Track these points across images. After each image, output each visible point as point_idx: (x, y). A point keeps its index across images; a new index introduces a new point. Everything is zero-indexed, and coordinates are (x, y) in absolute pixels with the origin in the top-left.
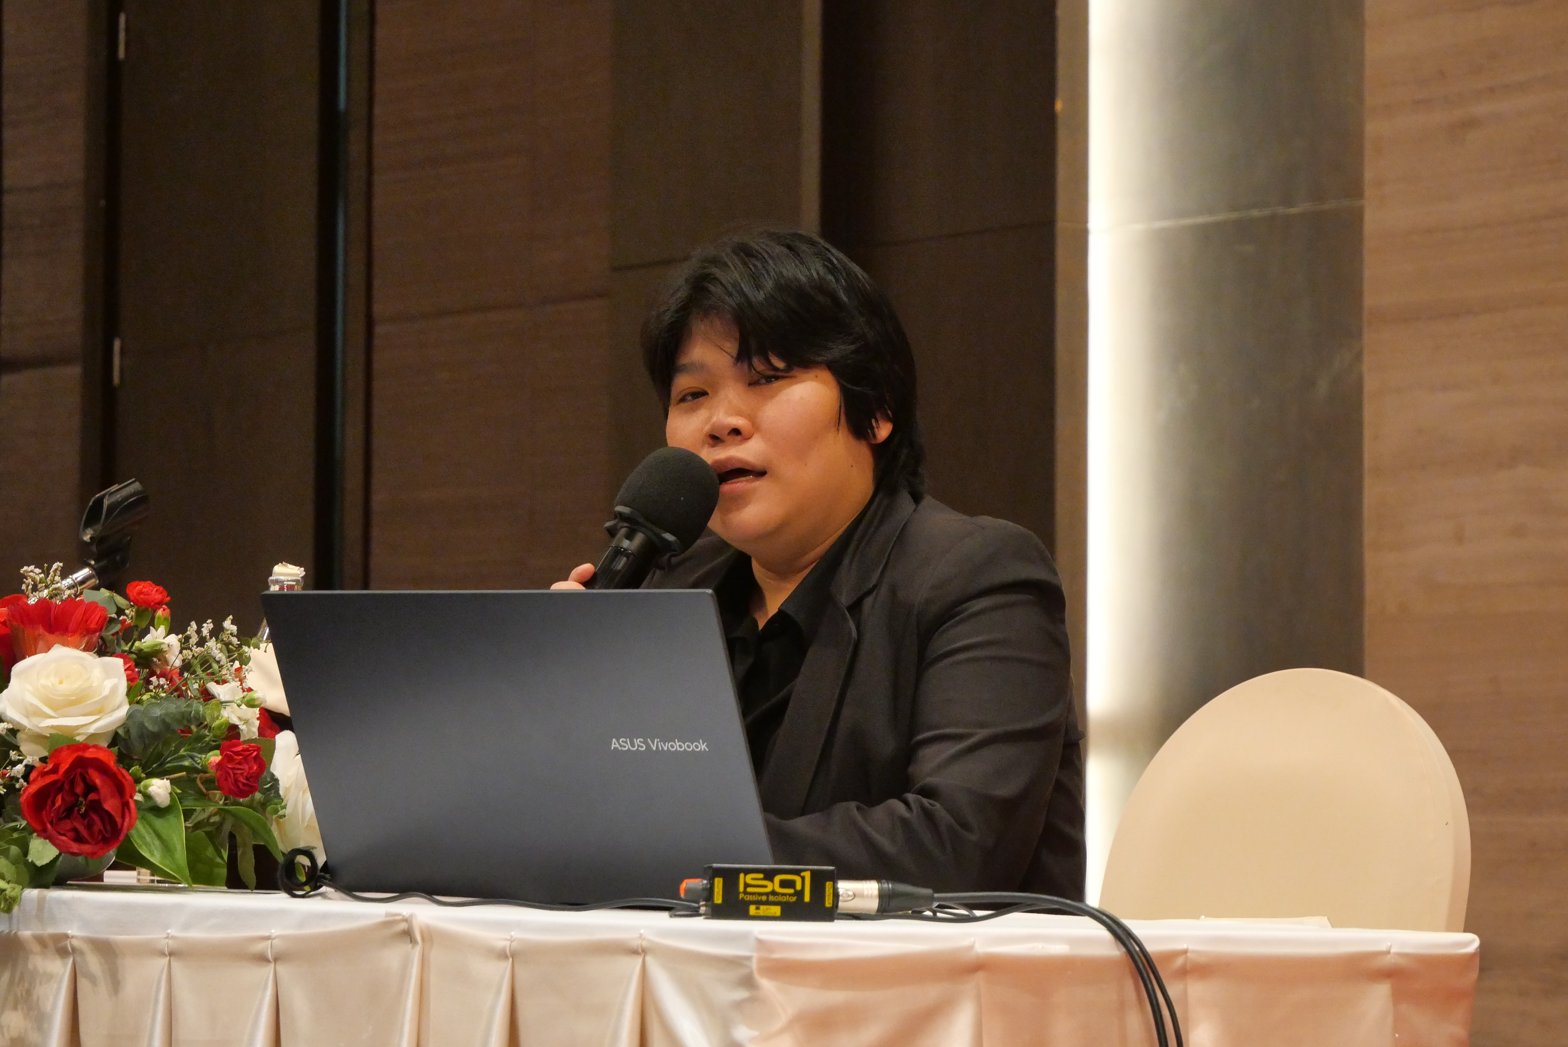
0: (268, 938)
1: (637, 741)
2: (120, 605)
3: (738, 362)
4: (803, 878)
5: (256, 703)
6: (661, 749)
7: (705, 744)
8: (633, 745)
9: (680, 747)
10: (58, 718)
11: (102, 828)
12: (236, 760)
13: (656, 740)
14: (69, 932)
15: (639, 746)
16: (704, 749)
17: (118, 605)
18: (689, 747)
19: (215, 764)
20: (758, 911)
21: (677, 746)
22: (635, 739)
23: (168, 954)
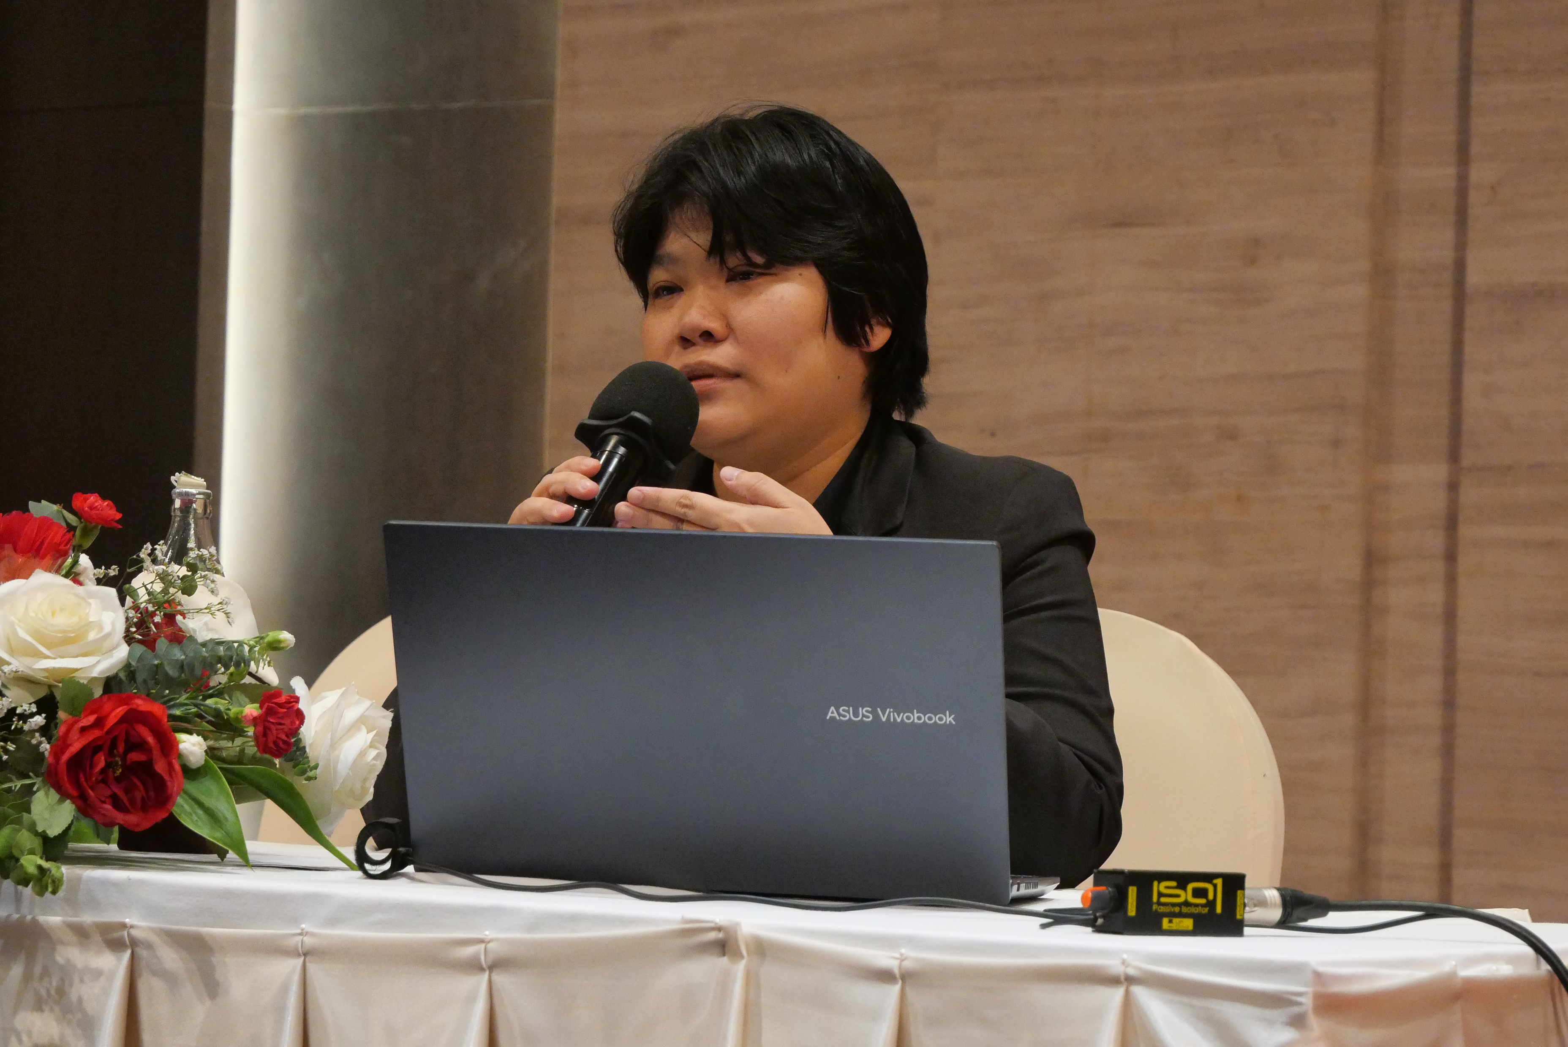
0: (481, 941)
1: (862, 711)
2: (70, 522)
3: (710, 257)
4: (1215, 886)
5: (282, 645)
6: (892, 720)
7: (953, 716)
8: (856, 714)
9: (919, 718)
10: (54, 658)
11: (145, 795)
12: (279, 713)
13: (888, 710)
14: (127, 920)
15: (863, 716)
16: (950, 721)
17: (68, 520)
18: (930, 719)
19: (252, 718)
20: (1171, 925)
21: (915, 717)
22: (860, 709)
23: (302, 954)
